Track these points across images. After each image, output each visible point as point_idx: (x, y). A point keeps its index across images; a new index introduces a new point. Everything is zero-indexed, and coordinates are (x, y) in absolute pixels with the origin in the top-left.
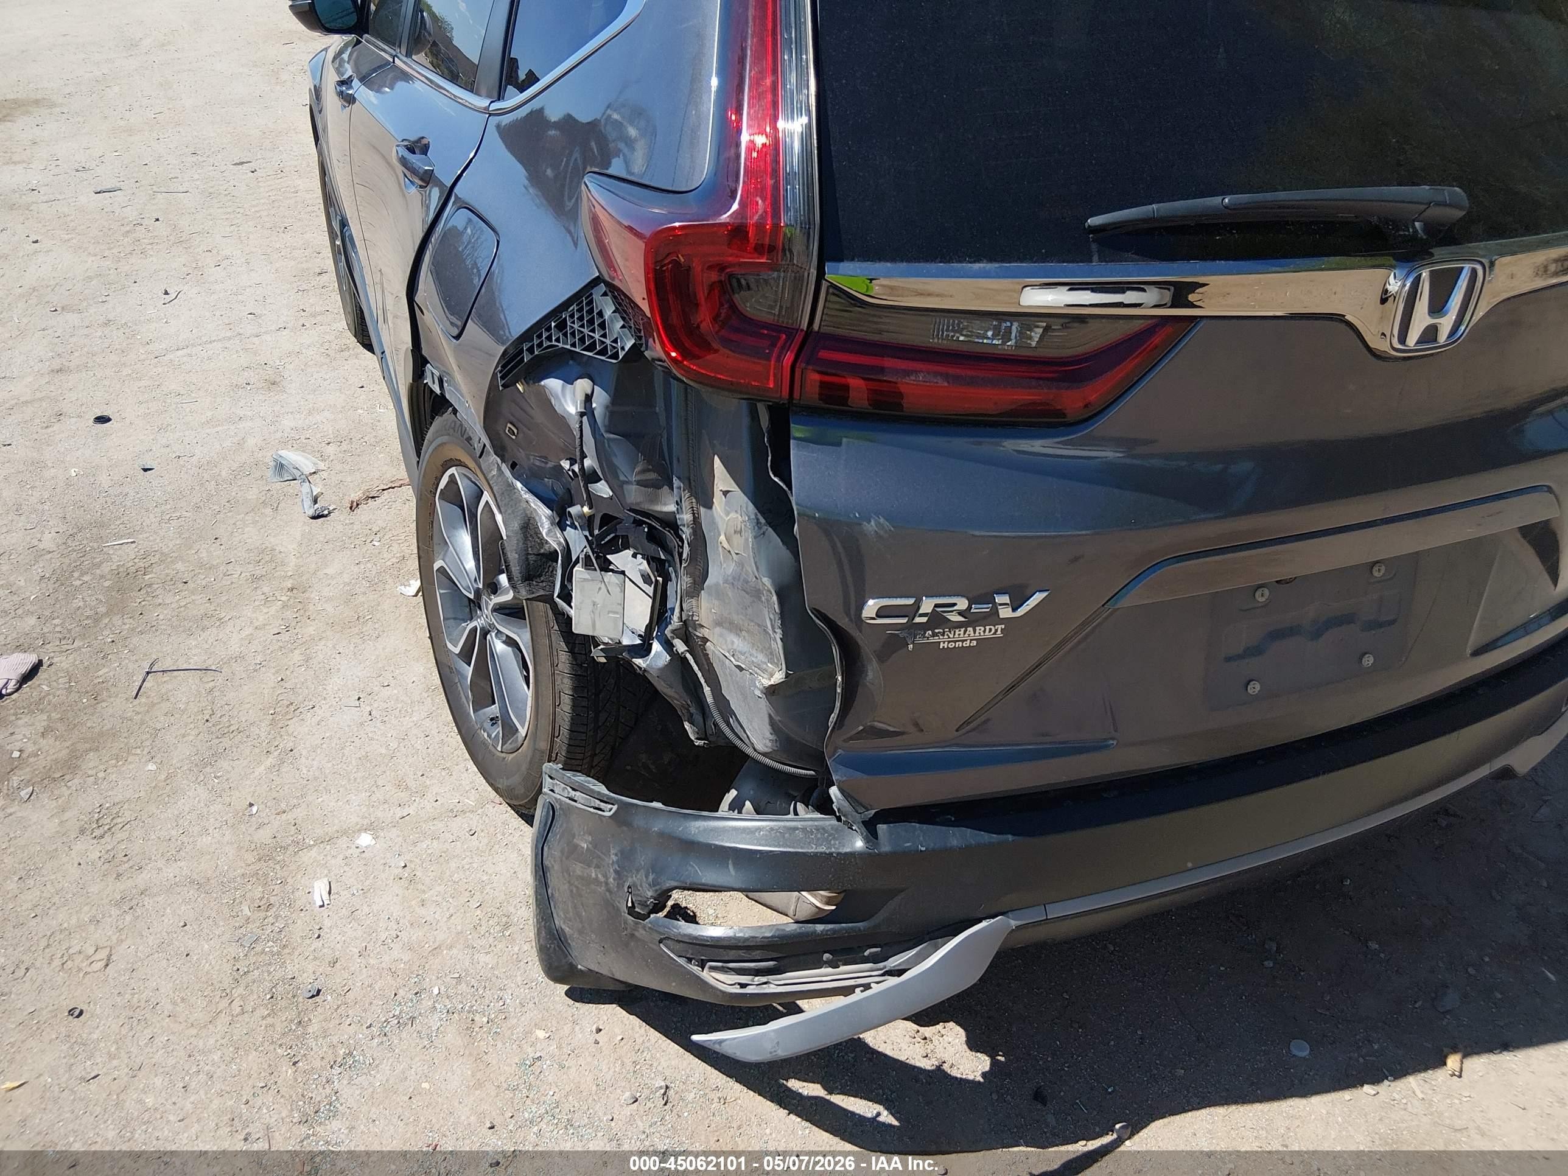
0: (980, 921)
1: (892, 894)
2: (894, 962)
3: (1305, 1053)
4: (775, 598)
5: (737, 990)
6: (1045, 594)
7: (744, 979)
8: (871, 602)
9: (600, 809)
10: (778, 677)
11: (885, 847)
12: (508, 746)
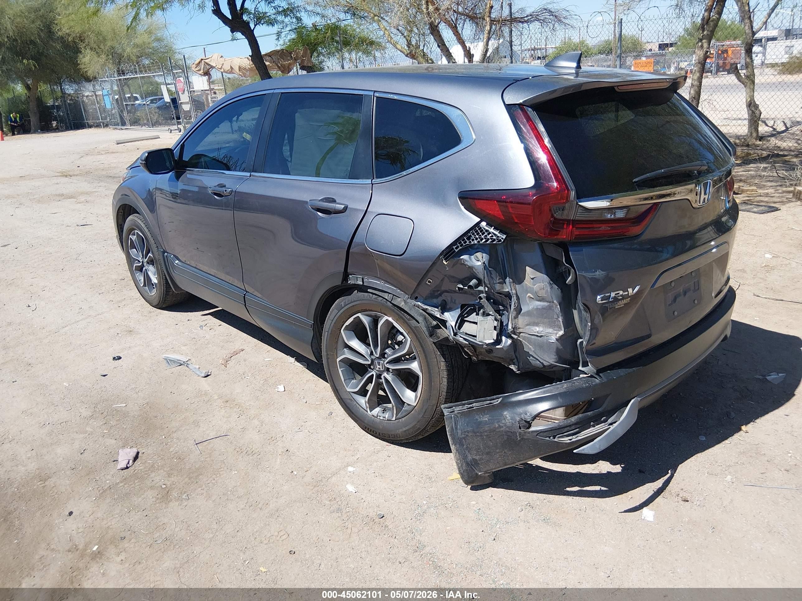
0: (631, 400)
1: (607, 396)
2: (610, 421)
3: (704, 439)
4: (559, 306)
5: (569, 441)
6: (639, 286)
7: (570, 438)
8: (599, 297)
9: (491, 403)
10: (561, 333)
11: (605, 380)
12: (399, 416)
